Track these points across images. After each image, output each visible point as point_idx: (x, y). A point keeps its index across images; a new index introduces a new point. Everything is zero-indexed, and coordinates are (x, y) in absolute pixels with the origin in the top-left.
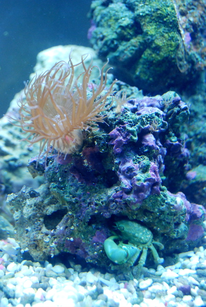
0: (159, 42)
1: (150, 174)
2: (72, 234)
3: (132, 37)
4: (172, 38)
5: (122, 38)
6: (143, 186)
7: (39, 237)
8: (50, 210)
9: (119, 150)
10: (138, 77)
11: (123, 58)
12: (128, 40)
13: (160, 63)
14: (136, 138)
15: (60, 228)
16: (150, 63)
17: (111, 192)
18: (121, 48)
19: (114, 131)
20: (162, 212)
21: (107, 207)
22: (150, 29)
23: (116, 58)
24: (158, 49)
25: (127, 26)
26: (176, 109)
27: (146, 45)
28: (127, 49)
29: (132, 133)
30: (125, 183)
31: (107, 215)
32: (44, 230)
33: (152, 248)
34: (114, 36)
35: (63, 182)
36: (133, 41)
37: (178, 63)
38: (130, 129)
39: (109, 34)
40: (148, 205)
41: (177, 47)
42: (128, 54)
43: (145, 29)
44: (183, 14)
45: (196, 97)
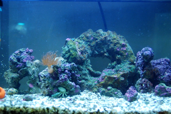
0: (73, 54)
1: (65, 77)
2: (50, 89)
3: (68, 53)
4: (76, 53)
5: (66, 53)
6: (63, 79)
7: (44, 90)
8: (47, 85)
9: (59, 73)
10: (69, 61)
11: (66, 57)
12: (67, 54)
13: (73, 58)
14: (63, 70)
15: (48, 88)
16: (72, 58)
17: (58, 81)
18: (66, 55)
19: (59, 69)
20: (68, 85)
21: (57, 84)
22: (71, 51)
23: (65, 57)
24: (73, 55)
25: (67, 51)
26: (73, 66)
27: (71, 54)
28: (67, 55)
29: (62, 69)
30: (60, 79)
31: (57, 85)
32: (46, 89)
33: (65, 93)
34: (65, 53)
35: (49, 79)
36: (68, 54)
37: (77, 58)
38: (62, 68)
39: (64, 52)
40: (64, 83)
41: (77, 55)
42: (67, 56)
43: (70, 51)
44: (79, 48)
45: (83, 66)
